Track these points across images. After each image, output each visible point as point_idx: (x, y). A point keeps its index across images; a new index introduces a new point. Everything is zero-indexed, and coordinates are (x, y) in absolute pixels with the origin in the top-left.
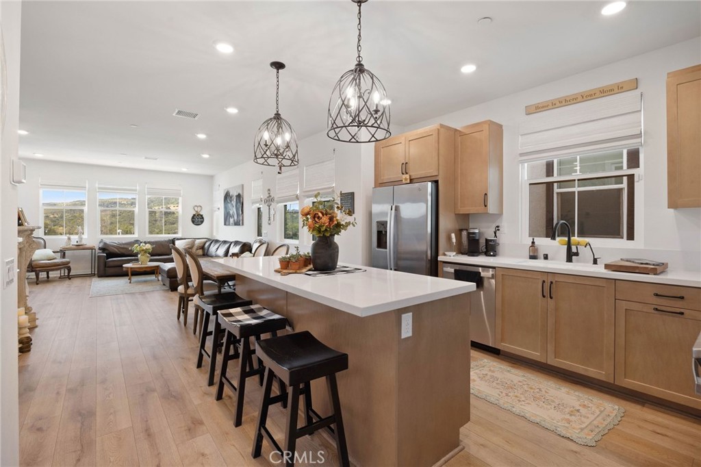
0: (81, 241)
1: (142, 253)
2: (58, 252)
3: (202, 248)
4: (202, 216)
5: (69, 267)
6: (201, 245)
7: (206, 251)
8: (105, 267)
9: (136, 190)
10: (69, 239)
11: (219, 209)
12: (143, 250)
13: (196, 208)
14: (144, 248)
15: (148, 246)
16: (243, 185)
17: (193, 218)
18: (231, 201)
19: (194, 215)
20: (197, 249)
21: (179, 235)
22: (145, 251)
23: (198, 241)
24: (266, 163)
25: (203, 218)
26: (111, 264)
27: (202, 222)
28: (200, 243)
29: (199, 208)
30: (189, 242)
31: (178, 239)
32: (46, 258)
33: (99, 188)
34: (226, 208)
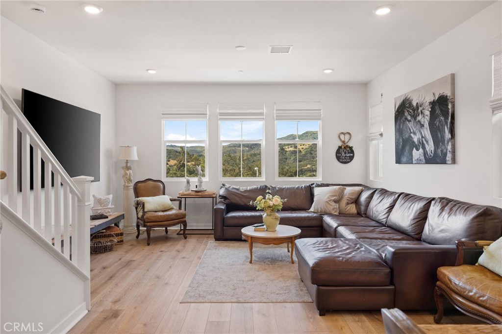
0: (200, 186)
1: (269, 211)
2: (175, 200)
3: (356, 201)
4: (351, 148)
5: (185, 221)
6: (354, 197)
7: (363, 208)
8: (224, 226)
9: (262, 114)
10: (188, 182)
11: (381, 135)
12: (269, 207)
13: (342, 137)
14: (271, 203)
15: (277, 201)
16: (453, 76)
17: (338, 152)
18: (414, 117)
19: (340, 147)
20: (348, 204)
21: (318, 179)
22: (273, 209)
23: (348, 190)
25: (352, 152)
26: (231, 222)
27: (352, 158)
28: (352, 194)
29: (347, 137)
30: (335, 191)
31: (318, 186)
32: (161, 209)
33: (221, 114)
34: (399, 131)
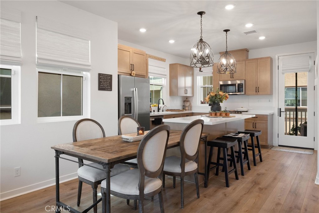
24: (195, 66)
